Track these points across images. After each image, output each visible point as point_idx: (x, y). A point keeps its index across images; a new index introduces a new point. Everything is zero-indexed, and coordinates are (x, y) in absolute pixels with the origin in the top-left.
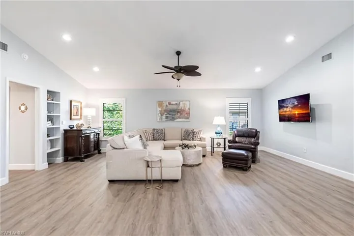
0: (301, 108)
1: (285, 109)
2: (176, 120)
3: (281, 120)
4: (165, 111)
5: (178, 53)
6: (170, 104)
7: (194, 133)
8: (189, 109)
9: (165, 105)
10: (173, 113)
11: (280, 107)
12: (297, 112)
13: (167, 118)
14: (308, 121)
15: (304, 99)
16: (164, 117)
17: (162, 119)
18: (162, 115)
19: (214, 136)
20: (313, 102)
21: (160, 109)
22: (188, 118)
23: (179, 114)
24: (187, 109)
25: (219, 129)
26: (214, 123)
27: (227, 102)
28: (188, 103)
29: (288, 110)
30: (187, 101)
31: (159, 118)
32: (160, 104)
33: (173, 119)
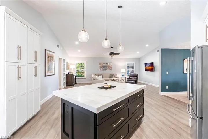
0: (151, 67)
1: (147, 67)
2: (107, 70)
3: (145, 71)
4: (102, 66)
5: (112, 48)
6: (104, 64)
7: (114, 75)
8: (112, 66)
9: (102, 64)
10: (105, 67)
11: (145, 66)
12: (150, 68)
13: (103, 69)
14: (153, 71)
15: (152, 64)
16: (101, 69)
17: (101, 70)
18: (101, 68)
19: (122, 76)
20: (154, 65)
21: (100, 66)
22: (111, 69)
23: (108, 68)
24: (111, 66)
25: (123, 74)
26: (121, 71)
27: (127, 63)
28: (111, 63)
29: (148, 67)
30: (111, 62)
31: (99, 69)
32: (100, 64)
33: (105, 70)
